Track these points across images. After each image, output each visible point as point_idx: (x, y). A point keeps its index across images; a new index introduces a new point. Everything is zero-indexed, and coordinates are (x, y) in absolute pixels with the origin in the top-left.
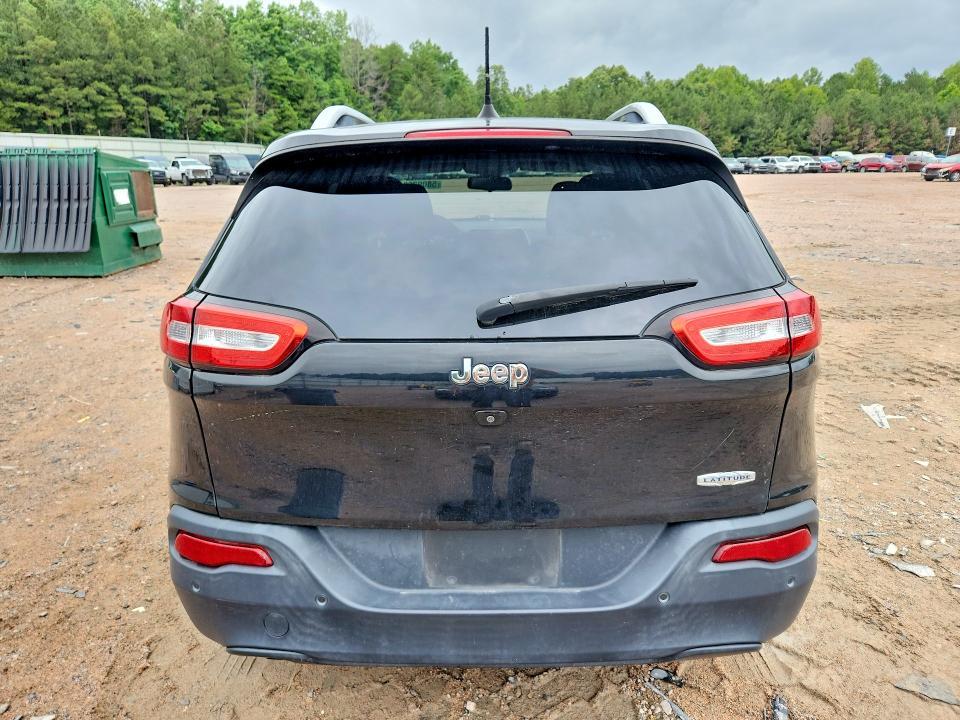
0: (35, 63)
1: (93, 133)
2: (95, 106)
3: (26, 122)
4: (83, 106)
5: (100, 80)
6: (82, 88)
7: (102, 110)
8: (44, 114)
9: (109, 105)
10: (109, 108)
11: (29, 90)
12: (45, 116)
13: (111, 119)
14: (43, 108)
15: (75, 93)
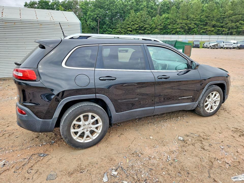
0: (226, 17)
1: (235, 35)
2: (238, 27)
3: (219, 32)
4: (234, 28)
5: (241, 20)
6: (235, 23)
7: (240, 29)
8: (224, 30)
9: (242, 27)
10: (241, 28)
11: (222, 24)
12: (224, 31)
13: (241, 31)
14: (224, 29)
15: (233, 24)
